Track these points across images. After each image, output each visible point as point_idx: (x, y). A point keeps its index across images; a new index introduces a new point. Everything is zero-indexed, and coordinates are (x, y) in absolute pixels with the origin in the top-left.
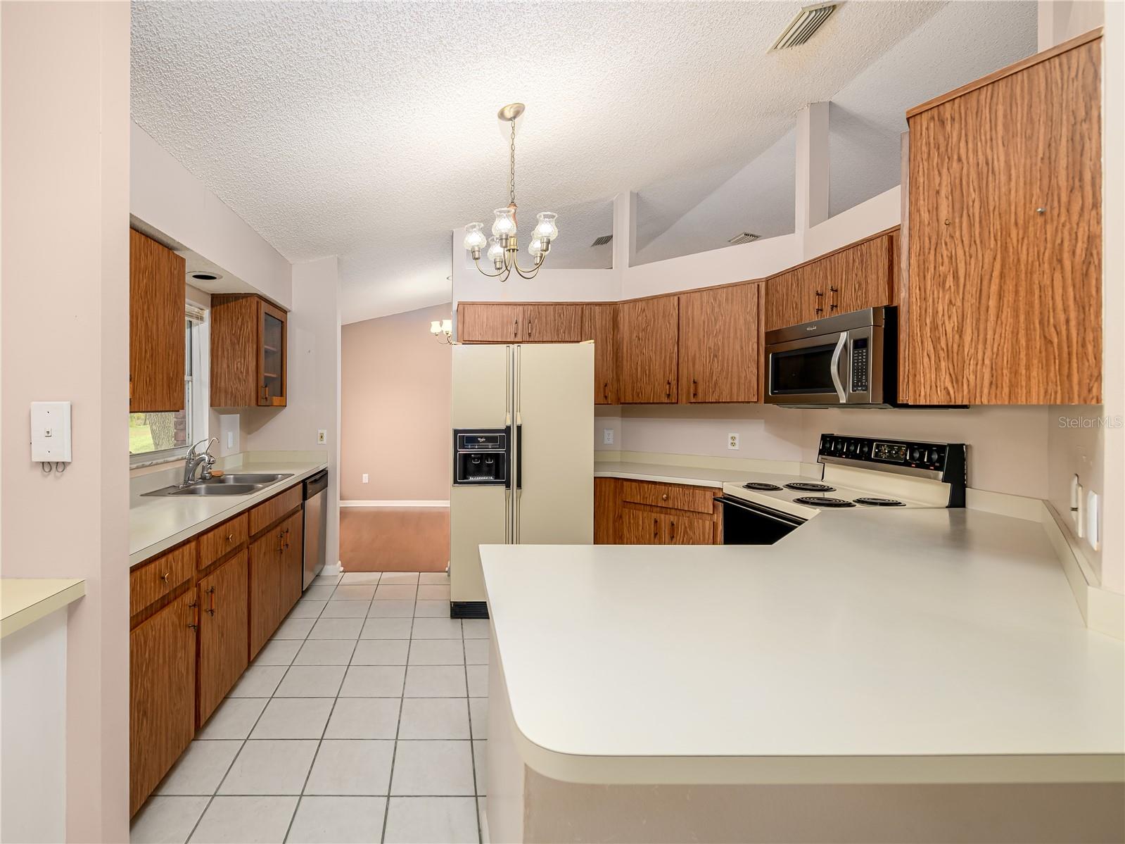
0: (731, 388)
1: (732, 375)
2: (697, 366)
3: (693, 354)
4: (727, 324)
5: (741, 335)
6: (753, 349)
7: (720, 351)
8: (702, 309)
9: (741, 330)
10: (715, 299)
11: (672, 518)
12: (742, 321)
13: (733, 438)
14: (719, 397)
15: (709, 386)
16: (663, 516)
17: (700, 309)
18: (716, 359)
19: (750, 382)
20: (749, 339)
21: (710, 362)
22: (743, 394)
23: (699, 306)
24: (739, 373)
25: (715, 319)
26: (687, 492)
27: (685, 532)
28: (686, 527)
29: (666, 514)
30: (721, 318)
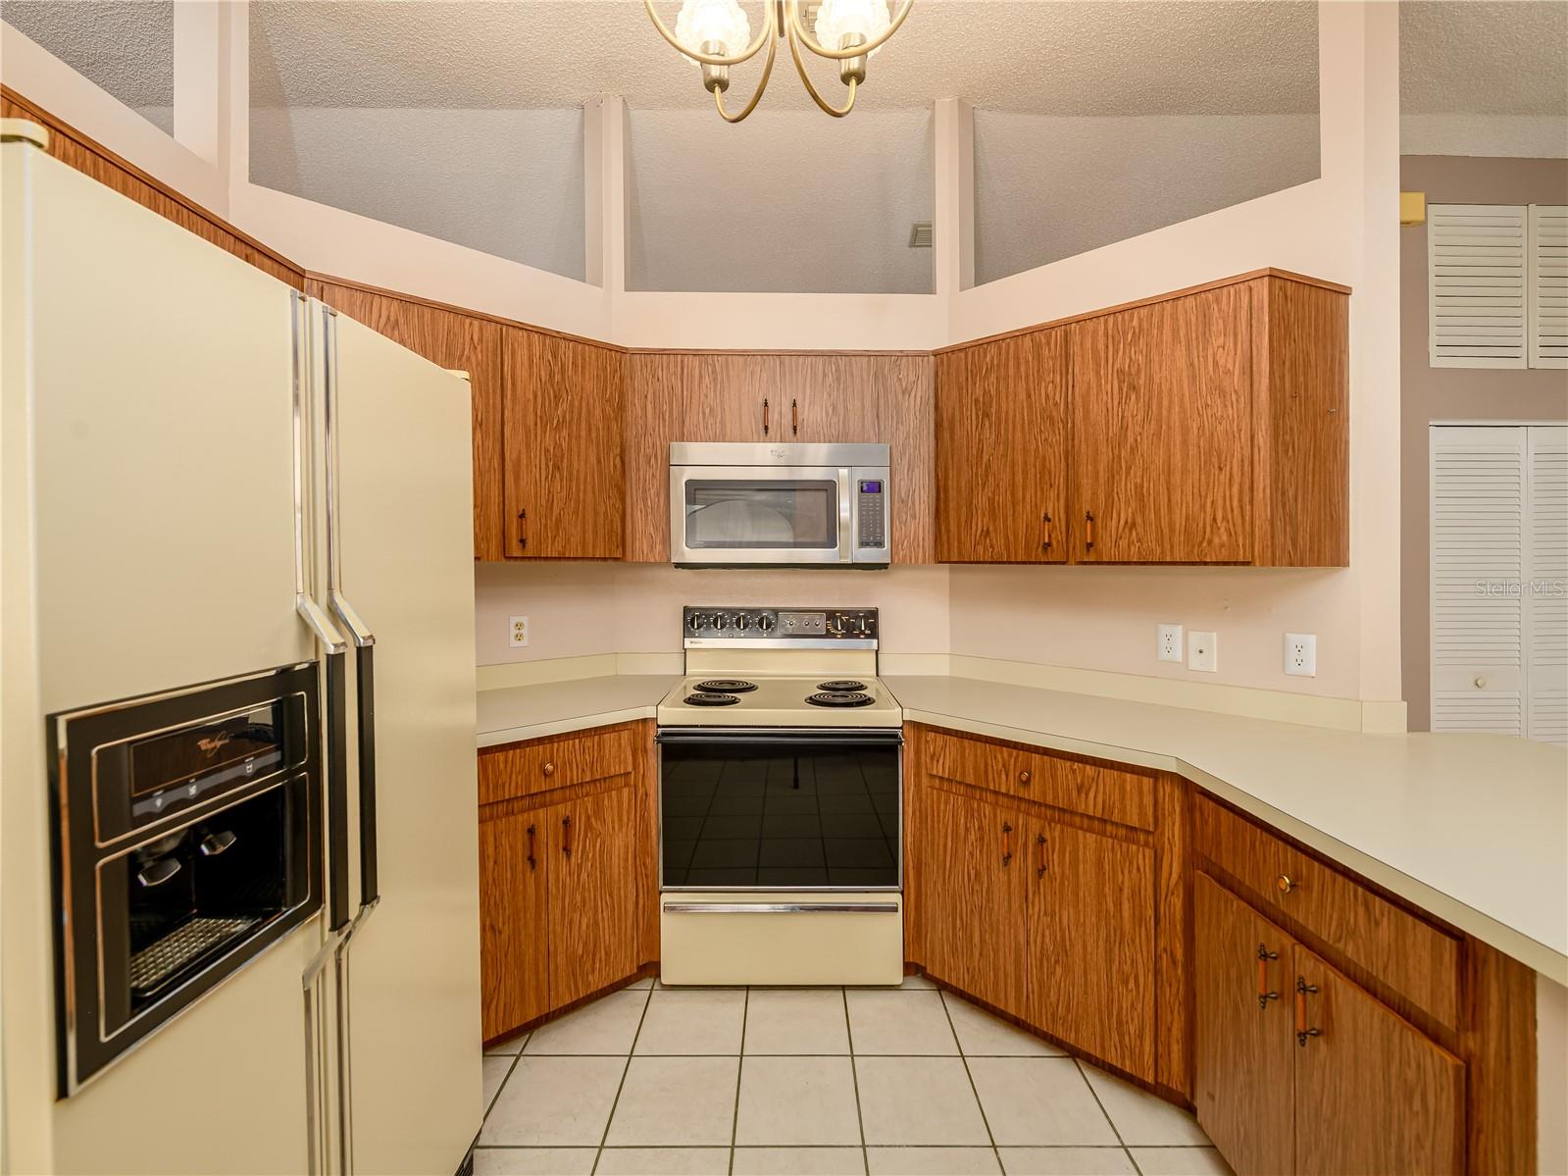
0: (584, 531)
1: (584, 508)
2: (523, 483)
3: (515, 455)
4: (576, 411)
5: (597, 437)
6: (615, 466)
7: (565, 461)
8: (531, 367)
9: (598, 429)
10: (554, 356)
11: (561, 808)
12: (598, 412)
13: (519, 626)
14: (564, 547)
15: (546, 526)
16: (541, 812)
17: (527, 366)
18: (558, 475)
19: (612, 521)
20: (609, 448)
21: (547, 478)
22: (602, 544)
23: (526, 358)
24: (595, 504)
25: (555, 397)
26: (589, 743)
27: (589, 827)
28: (588, 818)
29: (544, 805)
30: (565, 395)
